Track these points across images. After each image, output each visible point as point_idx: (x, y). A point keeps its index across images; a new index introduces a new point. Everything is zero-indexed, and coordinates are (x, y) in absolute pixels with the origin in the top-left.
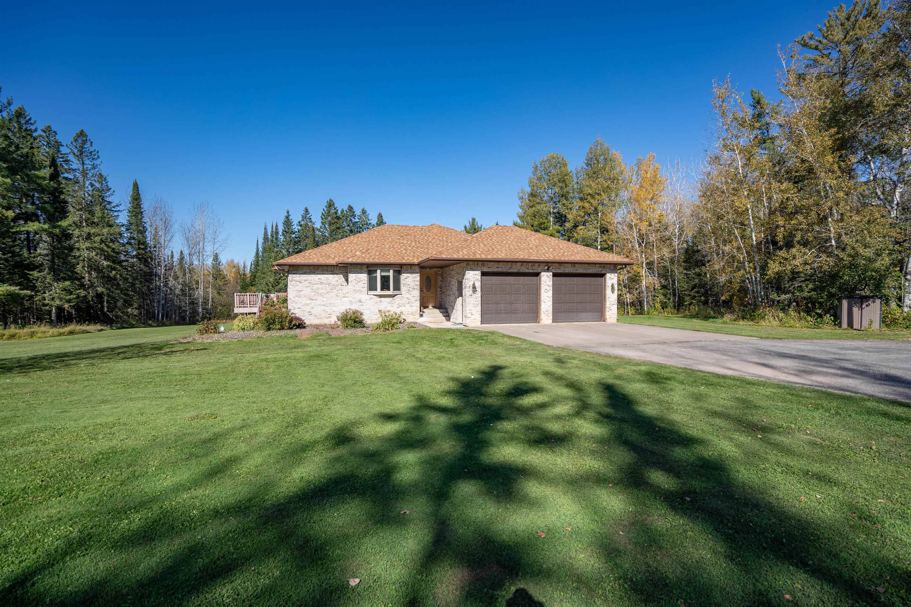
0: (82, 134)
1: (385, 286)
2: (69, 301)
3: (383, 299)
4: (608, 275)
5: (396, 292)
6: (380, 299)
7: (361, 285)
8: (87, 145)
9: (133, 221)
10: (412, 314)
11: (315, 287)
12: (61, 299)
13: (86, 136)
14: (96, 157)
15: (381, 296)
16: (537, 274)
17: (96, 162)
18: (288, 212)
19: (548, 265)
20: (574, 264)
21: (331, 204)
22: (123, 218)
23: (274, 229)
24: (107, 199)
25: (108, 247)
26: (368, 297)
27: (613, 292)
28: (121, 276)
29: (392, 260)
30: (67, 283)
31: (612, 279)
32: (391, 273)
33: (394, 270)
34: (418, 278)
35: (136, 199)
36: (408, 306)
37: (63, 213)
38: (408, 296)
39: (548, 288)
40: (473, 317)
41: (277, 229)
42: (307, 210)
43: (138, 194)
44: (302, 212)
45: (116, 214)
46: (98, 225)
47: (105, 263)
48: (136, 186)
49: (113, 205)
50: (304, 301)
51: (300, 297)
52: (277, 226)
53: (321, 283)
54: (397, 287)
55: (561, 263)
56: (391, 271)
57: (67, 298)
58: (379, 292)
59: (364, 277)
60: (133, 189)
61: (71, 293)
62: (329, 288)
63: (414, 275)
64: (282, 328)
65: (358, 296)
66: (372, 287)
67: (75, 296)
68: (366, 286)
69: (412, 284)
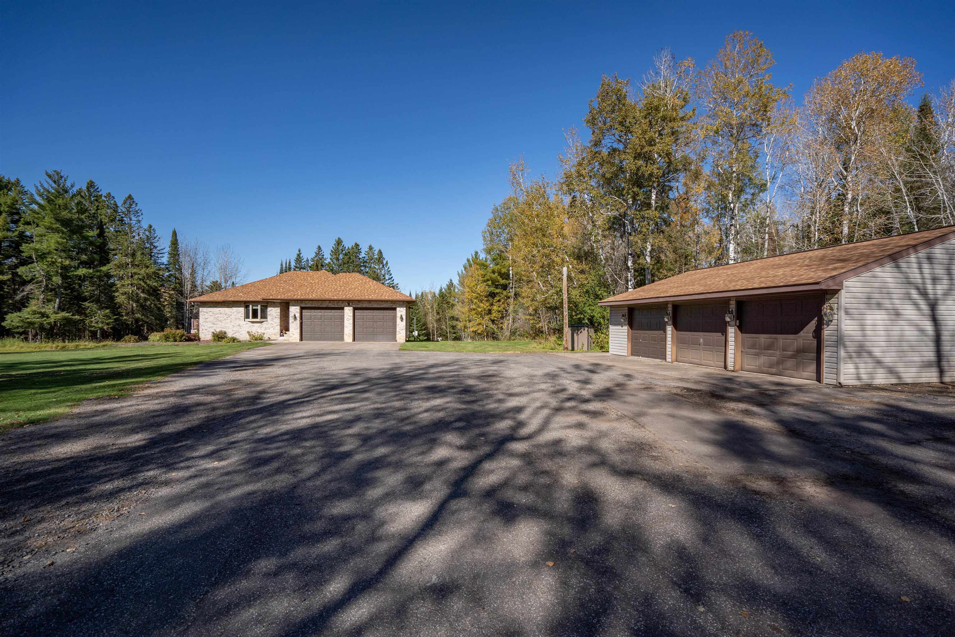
0: (130, 197)
1: (255, 315)
2: (108, 324)
3: (254, 324)
4: (398, 309)
5: (262, 320)
6: (252, 324)
7: (240, 315)
8: (134, 206)
9: (171, 261)
10: (275, 334)
11: (217, 316)
12: (102, 323)
13: (133, 199)
14: (140, 214)
15: (253, 322)
16: (342, 309)
17: (140, 218)
18: (299, 251)
19: (349, 302)
20: (370, 301)
21: (339, 242)
22: (165, 259)
23: (288, 265)
24: (155, 244)
25: (146, 283)
26: (244, 323)
27: (402, 321)
28: (155, 305)
29: (259, 298)
30: (108, 311)
31: (401, 311)
32: (259, 307)
33: (261, 306)
34: (279, 311)
35: (175, 243)
36: (272, 329)
37: (105, 260)
38: (271, 322)
39: (350, 318)
40: (294, 336)
41: (290, 265)
42: (319, 248)
43: (176, 240)
44: (316, 250)
45: (160, 255)
46: (138, 266)
47: (142, 295)
48: (175, 234)
49: (158, 249)
50: (210, 325)
51: (207, 322)
52: (290, 262)
53: (221, 313)
54: (264, 316)
55: (359, 301)
56: (259, 306)
57: (107, 321)
58: (251, 319)
59: (242, 310)
60: (173, 236)
61: (110, 318)
62: (225, 317)
63: (276, 308)
64: (175, 341)
65: (238, 322)
66: (247, 317)
67: (112, 321)
68: (243, 315)
69: (275, 315)
